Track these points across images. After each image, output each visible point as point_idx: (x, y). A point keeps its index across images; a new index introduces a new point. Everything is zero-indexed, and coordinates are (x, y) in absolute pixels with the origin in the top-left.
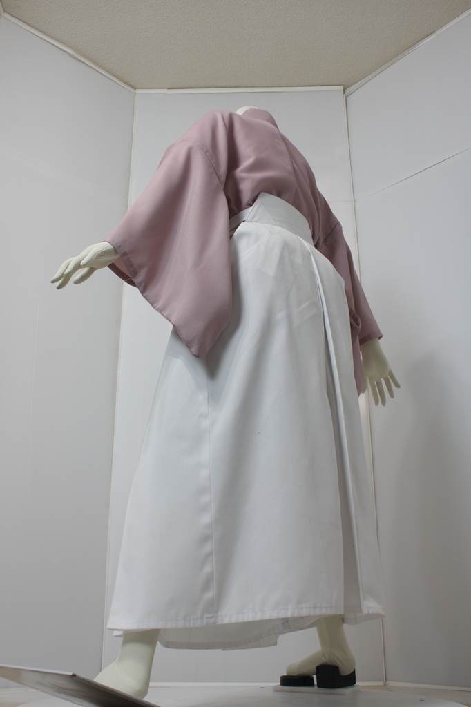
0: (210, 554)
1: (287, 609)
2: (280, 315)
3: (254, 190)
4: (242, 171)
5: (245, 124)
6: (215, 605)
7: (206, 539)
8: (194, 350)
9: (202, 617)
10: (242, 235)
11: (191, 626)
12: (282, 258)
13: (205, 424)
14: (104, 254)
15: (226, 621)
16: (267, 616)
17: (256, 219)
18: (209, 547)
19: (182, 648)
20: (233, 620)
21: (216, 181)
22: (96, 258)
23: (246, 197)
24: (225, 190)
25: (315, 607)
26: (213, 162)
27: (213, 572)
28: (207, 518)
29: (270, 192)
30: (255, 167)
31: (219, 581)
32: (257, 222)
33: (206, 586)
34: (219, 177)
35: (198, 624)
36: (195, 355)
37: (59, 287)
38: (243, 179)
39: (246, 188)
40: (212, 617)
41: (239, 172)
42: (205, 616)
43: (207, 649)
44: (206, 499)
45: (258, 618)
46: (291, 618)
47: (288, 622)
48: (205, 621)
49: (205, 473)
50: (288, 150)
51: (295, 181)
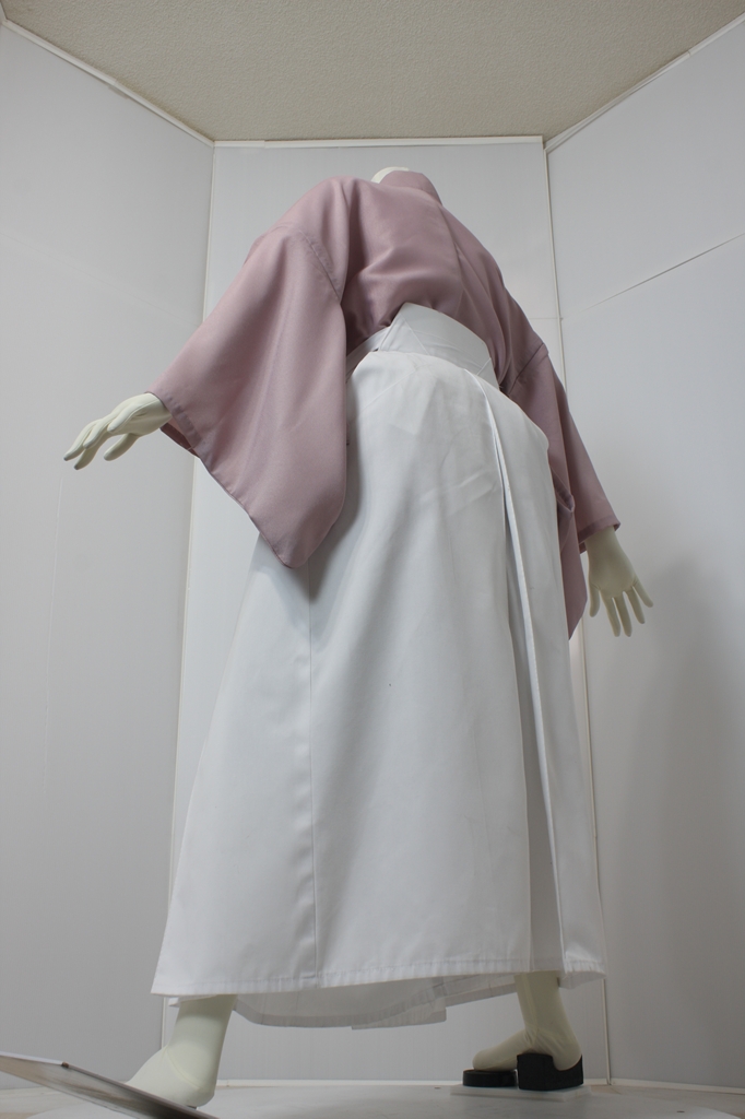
0: (309, 877)
1: (431, 964)
2: (427, 497)
3: (392, 299)
4: (373, 271)
5: (381, 195)
6: (318, 958)
7: (302, 853)
8: (285, 556)
9: (296, 977)
10: (365, 373)
11: (280, 990)
12: (432, 405)
13: (305, 672)
14: (144, 412)
15: (336, 983)
16: (399, 975)
17: (395, 346)
18: (307, 867)
19: (284, 1025)
20: (347, 982)
21: (327, 289)
22: (133, 418)
23: (379, 312)
24: (344, 305)
25: (476, 961)
26: (322, 259)
27: (313, 906)
28: (304, 821)
29: (418, 301)
30: (395, 263)
31: (326, 920)
32: (397, 350)
33: (304, 927)
34: (332, 283)
35: (290, 987)
36: (285, 565)
37: (77, 467)
38: (375, 283)
39: (379, 298)
40: (313, 977)
41: (367, 274)
42: (303, 974)
43: (323, 1026)
44: (304, 790)
45: (385, 977)
46: (446, 977)
47: (442, 984)
48: (301, 983)
49: (302, 750)
50: (452, 233)
51: (463, 283)
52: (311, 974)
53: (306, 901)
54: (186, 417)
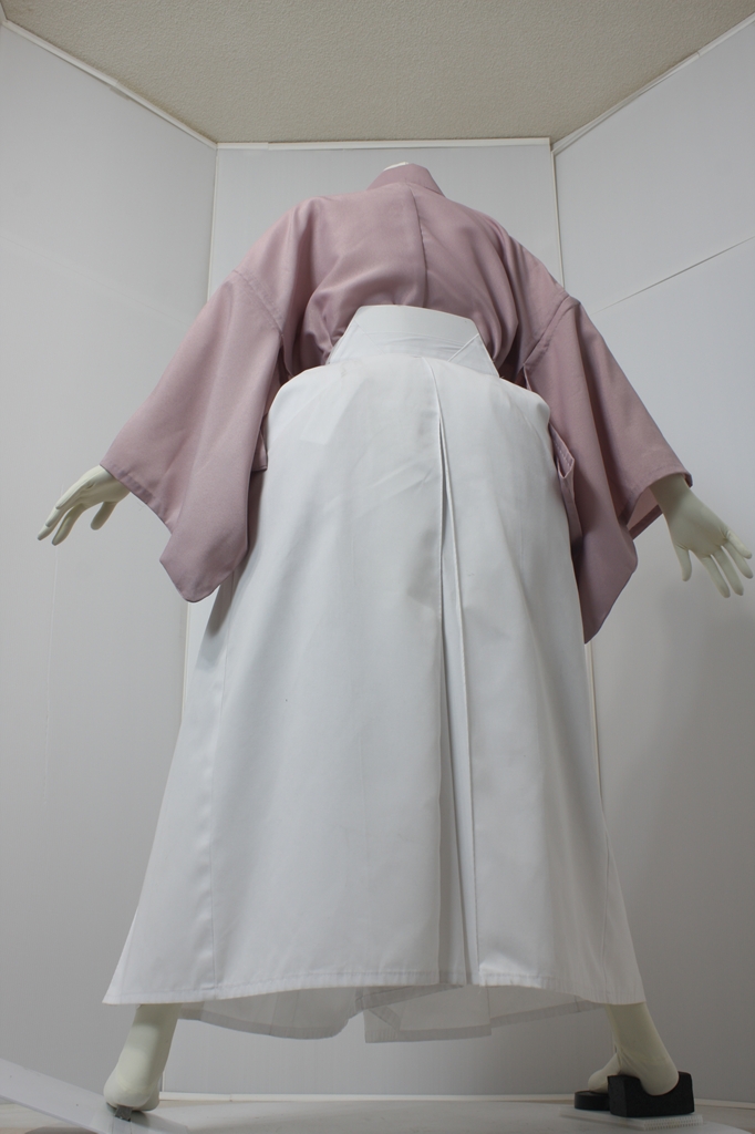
0: (208, 894)
7: (202, 870)
9: (196, 988)
13: (219, 698)
15: (232, 994)
26: (260, 293)
27: (211, 922)
31: (223, 934)
33: (202, 940)
34: (269, 313)
37: (56, 542)
40: (213, 988)
42: (202, 986)
44: (206, 811)
48: (201, 994)
49: (208, 772)
50: (421, 219)
51: (426, 267)
52: (211, 985)
53: (205, 916)
54: (131, 479)
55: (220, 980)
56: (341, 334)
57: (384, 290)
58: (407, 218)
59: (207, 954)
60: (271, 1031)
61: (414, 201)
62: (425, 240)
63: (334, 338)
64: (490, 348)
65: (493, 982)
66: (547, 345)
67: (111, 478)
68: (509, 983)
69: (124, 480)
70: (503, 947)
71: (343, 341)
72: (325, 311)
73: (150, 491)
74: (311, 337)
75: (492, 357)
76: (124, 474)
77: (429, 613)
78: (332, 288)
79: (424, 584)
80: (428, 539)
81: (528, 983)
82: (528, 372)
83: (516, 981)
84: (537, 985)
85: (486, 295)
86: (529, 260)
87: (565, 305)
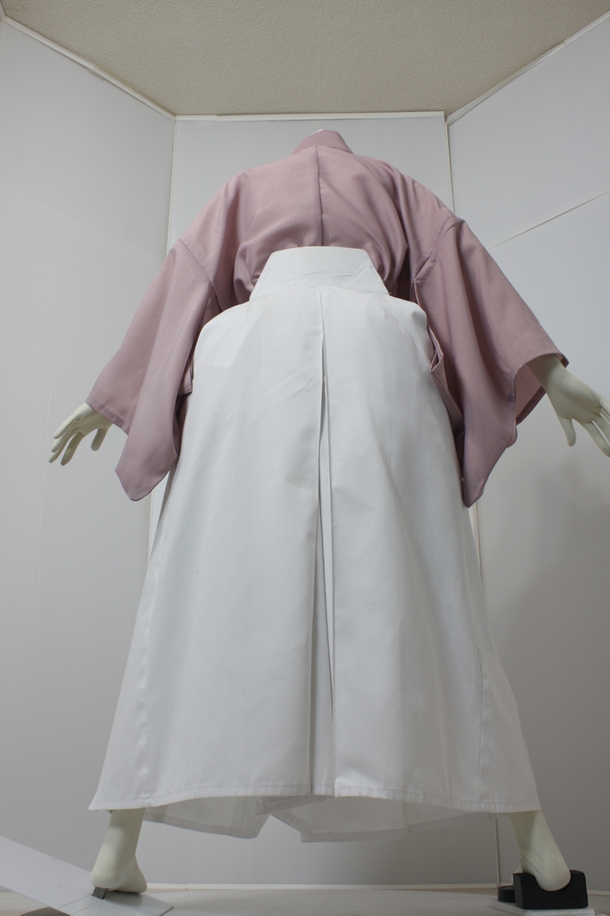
0: (144, 725)
6: (151, 784)
7: (141, 707)
9: (137, 798)
18: (143, 717)
27: (147, 746)
31: (155, 756)
33: (140, 761)
42: (142, 795)
48: (140, 802)
50: (321, 173)
51: (322, 213)
52: (147, 795)
53: (142, 742)
54: (107, 410)
55: (153, 791)
56: (258, 277)
57: (290, 236)
58: (310, 174)
59: (144, 771)
60: (230, 832)
61: (318, 160)
62: (322, 191)
63: (254, 281)
64: (381, 271)
65: (344, 794)
66: (434, 261)
67: (93, 412)
68: (357, 795)
69: (102, 411)
70: (357, 765)
71: (260, 281)
72: (247, 259)
73: (122, 417)
74: (240, 282)
75: (383, 278)
76: (102, 407)
77: (307, 494)
78: (250, 241)
79: (301, 470)
80: (307, 434)
81: (375, 794)
82: (418, 285)
83: (364, 793)
84: (383, 796)
85: (376, 228)
86: (419, 191)
87: (449, 224)
